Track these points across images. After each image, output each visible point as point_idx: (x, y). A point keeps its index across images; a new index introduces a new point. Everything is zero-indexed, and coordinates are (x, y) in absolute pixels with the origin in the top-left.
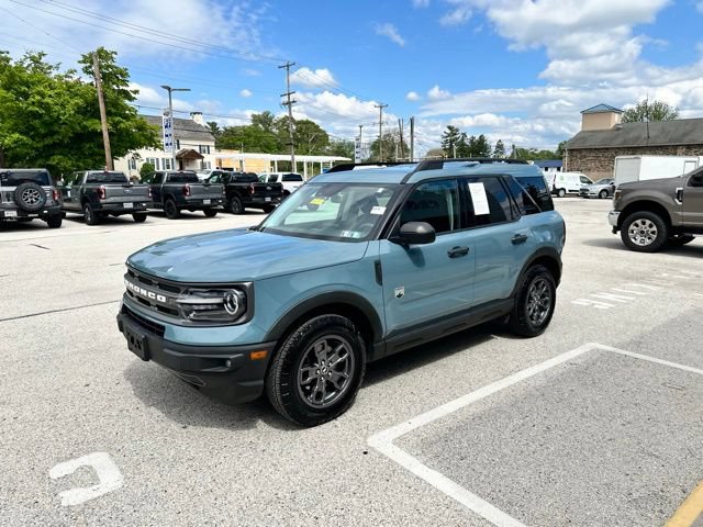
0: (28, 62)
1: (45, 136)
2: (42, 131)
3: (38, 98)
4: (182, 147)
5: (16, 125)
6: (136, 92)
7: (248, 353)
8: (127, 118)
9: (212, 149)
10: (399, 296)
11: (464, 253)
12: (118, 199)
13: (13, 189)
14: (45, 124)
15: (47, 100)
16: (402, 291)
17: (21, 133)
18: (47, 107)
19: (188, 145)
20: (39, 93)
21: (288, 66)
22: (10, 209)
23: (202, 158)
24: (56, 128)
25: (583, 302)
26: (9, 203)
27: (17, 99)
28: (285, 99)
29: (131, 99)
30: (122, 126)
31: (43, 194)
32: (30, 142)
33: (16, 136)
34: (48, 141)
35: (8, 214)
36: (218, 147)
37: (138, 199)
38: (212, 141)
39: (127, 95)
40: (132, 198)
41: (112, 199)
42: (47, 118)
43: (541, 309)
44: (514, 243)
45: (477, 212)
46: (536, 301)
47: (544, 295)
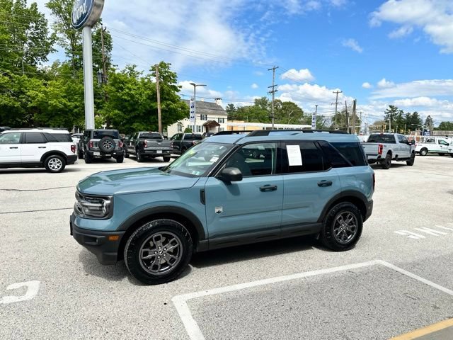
0: (128, 70)
1: (131, 111)
2: (129, 108)
3: (127, 91)
4: (208, 119)
5: (116, 105)
6: (181, 87)
7: (108, 236)
8: (174, 102)
9: (226, 120)
10: (219, 212)
11: (274, 189)
12: (154, 148)
13: (99, 140)
14: (131, 105)
15: (132, 92)
16: (221, 210)
17: (119, 110)
18: (132, 96)
19: (214, 118)
20: (128, 88)
21: (274, 69)
22: (97, 151)
23: (219, 125)
24: (136, 107)
25: (403, 233)
26: (96, 148)
27: (117, 91)
28: (271, 89)
29: (178, 91)
30: (171, 106)
31: (114, 144)
32: (123, 115)
33: (116, 111)
34: (133, 114)
35: (95, 154)
36: (230, 119)
37: (165, 148)
38: (225, 115)
39: (175, 88)
40: (162, 148)
41: (150, 148)
42: (131, 101)
43: (349, 233)
44: (320, 185)
45: (291, 164)
46: (344, 227)
47: (351, 223)
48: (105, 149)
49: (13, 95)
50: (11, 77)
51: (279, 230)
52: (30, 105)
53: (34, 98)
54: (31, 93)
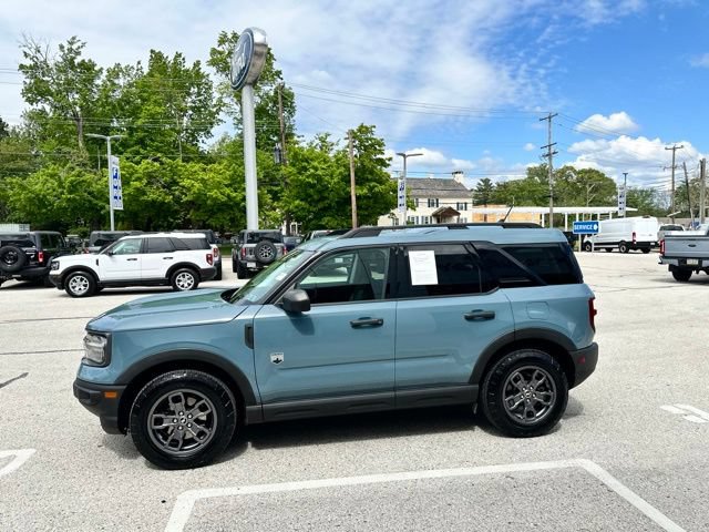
0: (318, 141)
1: (319, 201)
2: (316, 197)
3: (312, 171)
4: (440, 206)
5: (298, 193)
6: (390, 159)
7: (103, 391)
8: (381, 182)
9: (470, 206)
10: (277, 361)
11: (377, 324)
13: (254, 245)
14: (320, 192)
15: (319, 172)
16: (281, 357)
17: (301, 200)
18: (319, 179)
19: (451, 203)
20: (314, 168)
21: (550, 118)
22: (251, 261)
23: (458, 214)
24: (326, 195)
25: (678, 409)
26: (251, 257)
27: (300, 173)
28: (546, 151)
29: (387, 166)
30: (376, 189)
31: (275, 250)
32: (308, 206)
33: (297, 202)
34: (320, 205)
35: (249, 265)
36: (476, 204)
38: (468, 197)
39: (382, 163)
42: (319, 186)
43: (538, 406)
44: (469, 319)
45: (415, 282)
46: (528, 393)
47: (542, 387)
48: (263, 258)
49: (164, 187)
50: (162, 163)
51: (391, 394)
52: (184, 199)
53: (189, 189)
54: (186, 183)
